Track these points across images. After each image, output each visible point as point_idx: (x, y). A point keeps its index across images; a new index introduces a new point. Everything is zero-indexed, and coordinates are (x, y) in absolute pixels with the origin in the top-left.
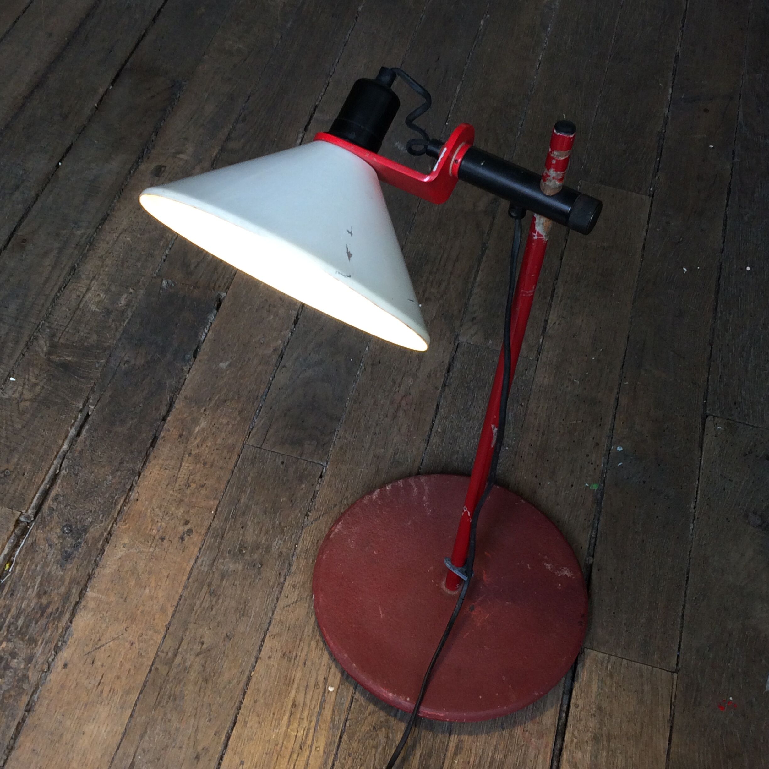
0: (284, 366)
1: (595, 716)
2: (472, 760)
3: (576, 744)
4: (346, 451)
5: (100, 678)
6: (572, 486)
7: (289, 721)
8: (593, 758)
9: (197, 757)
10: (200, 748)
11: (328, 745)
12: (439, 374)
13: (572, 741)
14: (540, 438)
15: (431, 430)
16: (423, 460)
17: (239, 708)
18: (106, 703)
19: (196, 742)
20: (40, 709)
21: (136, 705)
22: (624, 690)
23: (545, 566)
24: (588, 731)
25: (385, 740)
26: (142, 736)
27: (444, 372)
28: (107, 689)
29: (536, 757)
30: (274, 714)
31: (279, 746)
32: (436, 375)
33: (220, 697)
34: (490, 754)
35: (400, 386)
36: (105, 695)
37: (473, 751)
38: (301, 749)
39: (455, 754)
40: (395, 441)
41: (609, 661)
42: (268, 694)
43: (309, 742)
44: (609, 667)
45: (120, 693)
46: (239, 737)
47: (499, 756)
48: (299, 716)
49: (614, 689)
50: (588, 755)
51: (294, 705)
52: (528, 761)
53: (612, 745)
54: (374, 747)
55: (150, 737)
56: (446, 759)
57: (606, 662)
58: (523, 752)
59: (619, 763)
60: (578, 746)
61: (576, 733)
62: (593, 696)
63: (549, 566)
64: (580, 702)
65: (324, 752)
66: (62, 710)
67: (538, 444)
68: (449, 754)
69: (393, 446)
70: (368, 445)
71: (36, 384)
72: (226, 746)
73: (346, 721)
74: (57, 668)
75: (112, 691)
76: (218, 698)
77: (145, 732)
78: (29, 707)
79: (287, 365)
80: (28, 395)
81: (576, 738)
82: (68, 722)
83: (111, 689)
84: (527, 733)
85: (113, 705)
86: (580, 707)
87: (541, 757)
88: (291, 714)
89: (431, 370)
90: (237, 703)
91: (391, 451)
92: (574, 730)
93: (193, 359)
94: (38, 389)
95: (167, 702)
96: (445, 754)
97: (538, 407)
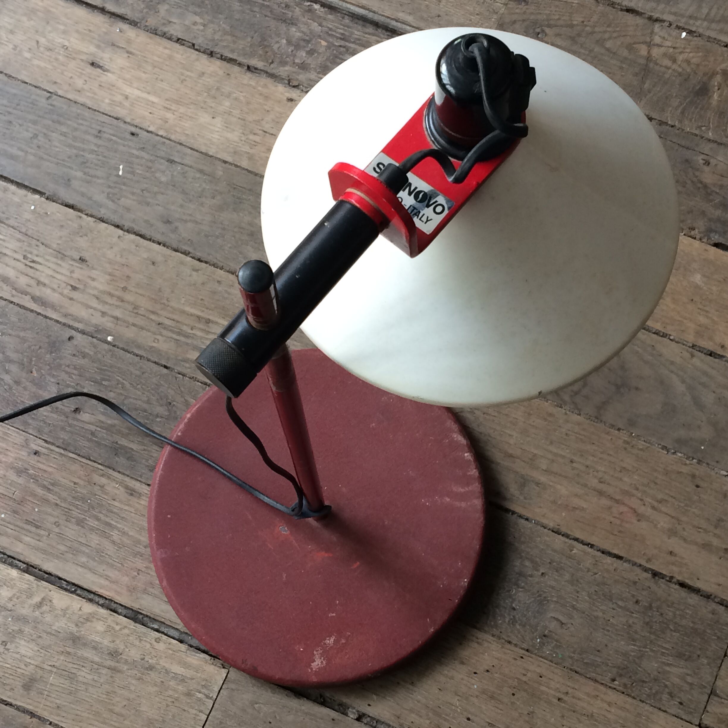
1: (143, 659)
2: (116, 504)
3: (113, 628)
8: (93, 644)
13: (117, 624)
19: (186, 221)
20: (247, 78)
21: (236, 166)
24: (126, 646)
28: (257, 138)
29: (107, 578)
32: (673, 564)
34: (119, 526)
36: (252, 137)
37: (126, 508)
38: (159, 324)
39: (127, 487)
41: (207, 697)
42: (226, 295)
43: (165, 332)
44: (200, 695)
45: (251, 151)
47: (115, 535)
49: (171, 693)
50: (97, 639)
52: (104, 567)
53: (104, 671)
57: (206, 692)
58: (115, 564)
59: (83, 674)
60: (109, 629)
61: (126, 631)
64: (161, 646)
68: (127, 479)
72: (176, 250)
74: (288, 92)
76: (229, 245)
77: (205, 174)
80: (656, 52)
81: (121, 629)
83: (258, 143)
84: (136, 574)
85: (240, 145)
87: (107, 583)
88: (199, 317)
89: (683, 558)
92: (129, 629)
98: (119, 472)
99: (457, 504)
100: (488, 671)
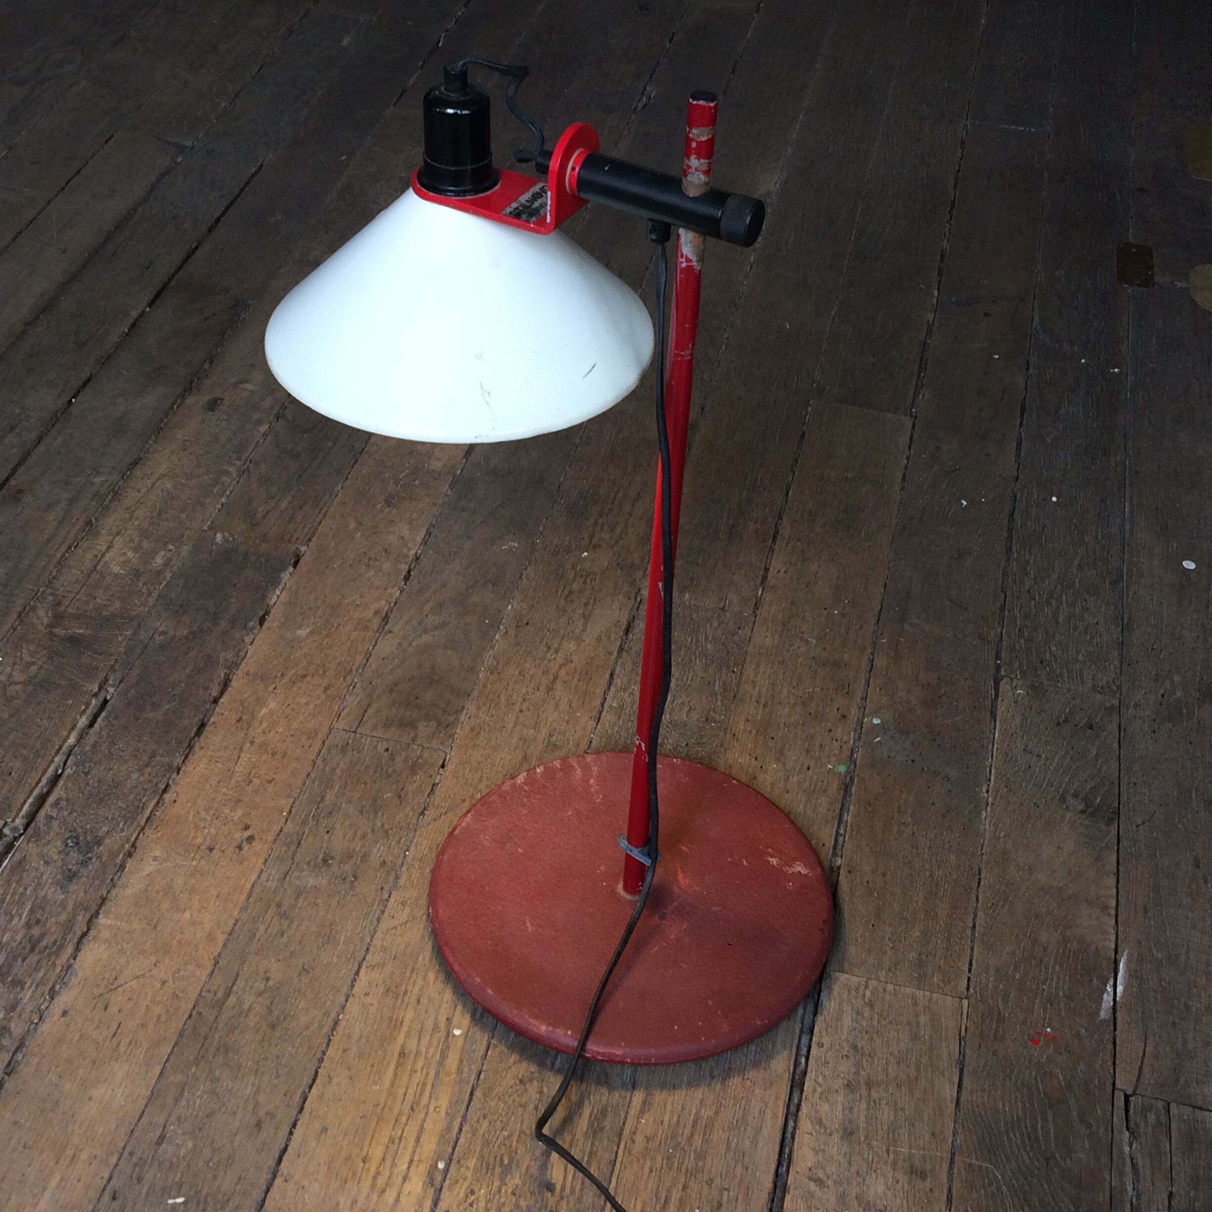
0: (390, 632)
1: (847, 1057)
2: (666, 1119)
3: (821, 1094)
4: (479, 733)
5: (115, 1027)
6: (809, 768)
7: (396, 1074)
8: (847, 1112)
9: (259, 1125)
10: (261, 1113)
11: (453, 1104)
12: (613, 637)
13: (815, 1090)
14: (760, 711)
15: (603, 705)
16: (591, 742)
17: (321, 1060)
18: (125, 1058)
19: (257, 1104)
20: (25, 1070)
21: (167, 1061)
22: (890, 1023)
23: (769, 862)
24: (838, 1076)
25: (538, 1096)
26: (176, 1101)
27: (621, 633)
28: (125, 1042)
29: (762, 1112)
30: (372, 1066)
31: (380, 1108)
32: (609, 638)
33: (293, 1047)
34: (694, 1111)
35: (557, 652)
36: (122, 1049)
37: (669, 1107)
38: (412, 1109)
39: (642, 1112)
40: (550, 719)
41: (866, 987)
42: (363, 1040)
43: (425, 1100)
44: (868, 994)
45: (145, 1046)
46: (321, 1097)
47: (707, 1113)
48: (409, 1068)
49: (875, 1022)
50: (840, 1108)
51: (402, 1054)
52: (750, 1117)
53: (874, 1094)
54: (521, 1106)
55: (188, 1101)
56: (628, 1119)
57: (862, 988)
58: (743, 1107)
59: (885, 1117)
60: (824, 1097)
61: (820, 1079)
62: (845, 1030)
63: (774, 861)
64: (826, 1040)
65: (447, 1113)
66: (59, 1070)
67: (759, 718)
68: (632, 1112)
69: (548, 725)
70: (512, 725)
71: (30, 664)
72: (301, 1110)
73: (480, 1073)
74: (52, 1017)
75: (133, 1044)
76: (290, 1049)
77: (182, 1094)
78: (10, 1068)
79: (394, 630)
80: (18, 676)
81: (820, 1086)
82: (68, 1086)
83: (131, 1041)
84: (748, 1082)
85: (134, 1061)
86: (825, 1047)
87: (768, 1111)
88: (398, 1065)
89: (602, 632)
90: (319, 1055)
91: (544, 731)
92: (817, 1076)
93: (259, 627)
94: (33, 669)
95: (214, 1056)
96: (627, 1112)
97: (757, 673)
98: (624, 1124)
99: (595, 773)
100: (756, 758)
